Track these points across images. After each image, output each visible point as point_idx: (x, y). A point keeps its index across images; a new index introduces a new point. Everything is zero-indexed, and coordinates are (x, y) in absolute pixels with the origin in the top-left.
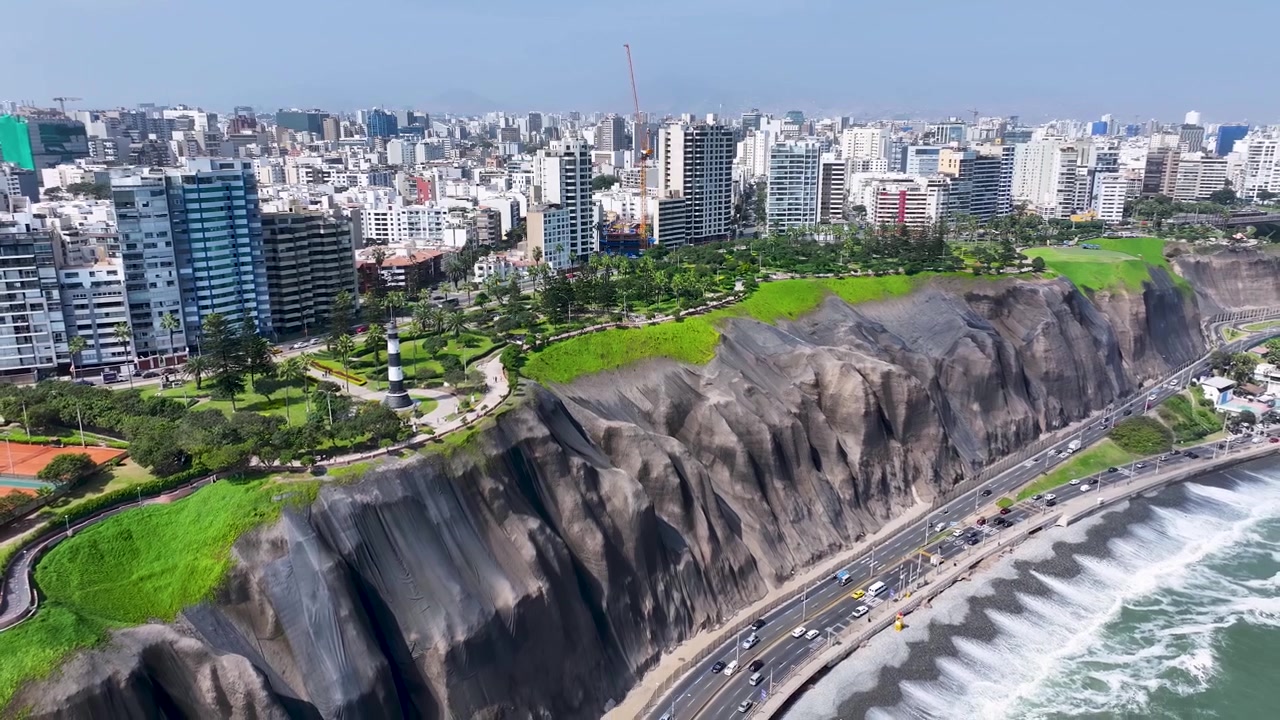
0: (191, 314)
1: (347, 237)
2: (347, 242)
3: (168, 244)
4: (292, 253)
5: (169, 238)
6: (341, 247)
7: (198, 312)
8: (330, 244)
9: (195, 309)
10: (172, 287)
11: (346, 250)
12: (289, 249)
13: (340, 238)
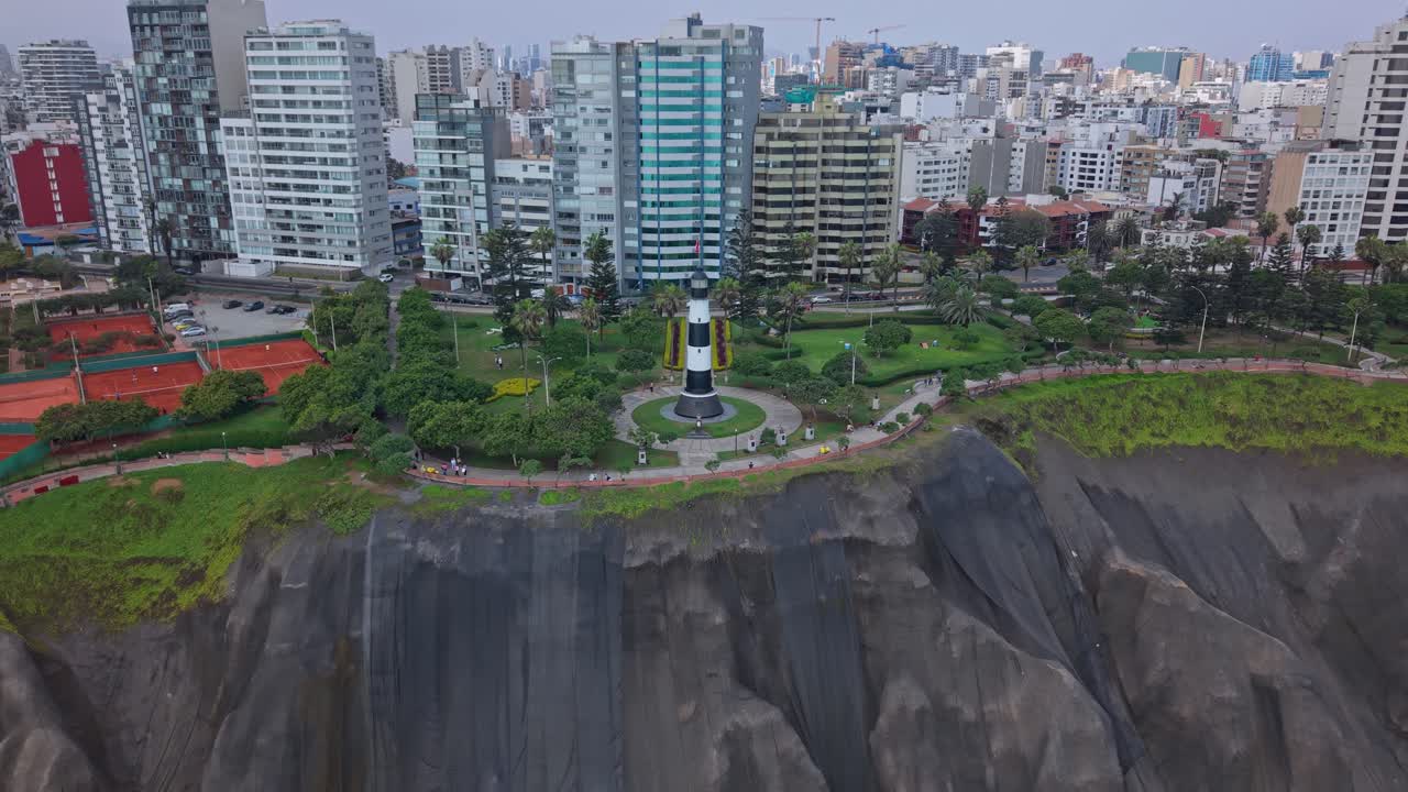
0: (631, 237)
1: (888, 156)
2: (887, 163)
3: (608, 136)
4: (789, 171)
5: (611, 126)
6: (873, 169)
7: (639, 236)
8: (857, 163)
9: (635, 231)
10: (607, 197)
11: (883, 175)
12: (784, 164)
13: (873, 156)
